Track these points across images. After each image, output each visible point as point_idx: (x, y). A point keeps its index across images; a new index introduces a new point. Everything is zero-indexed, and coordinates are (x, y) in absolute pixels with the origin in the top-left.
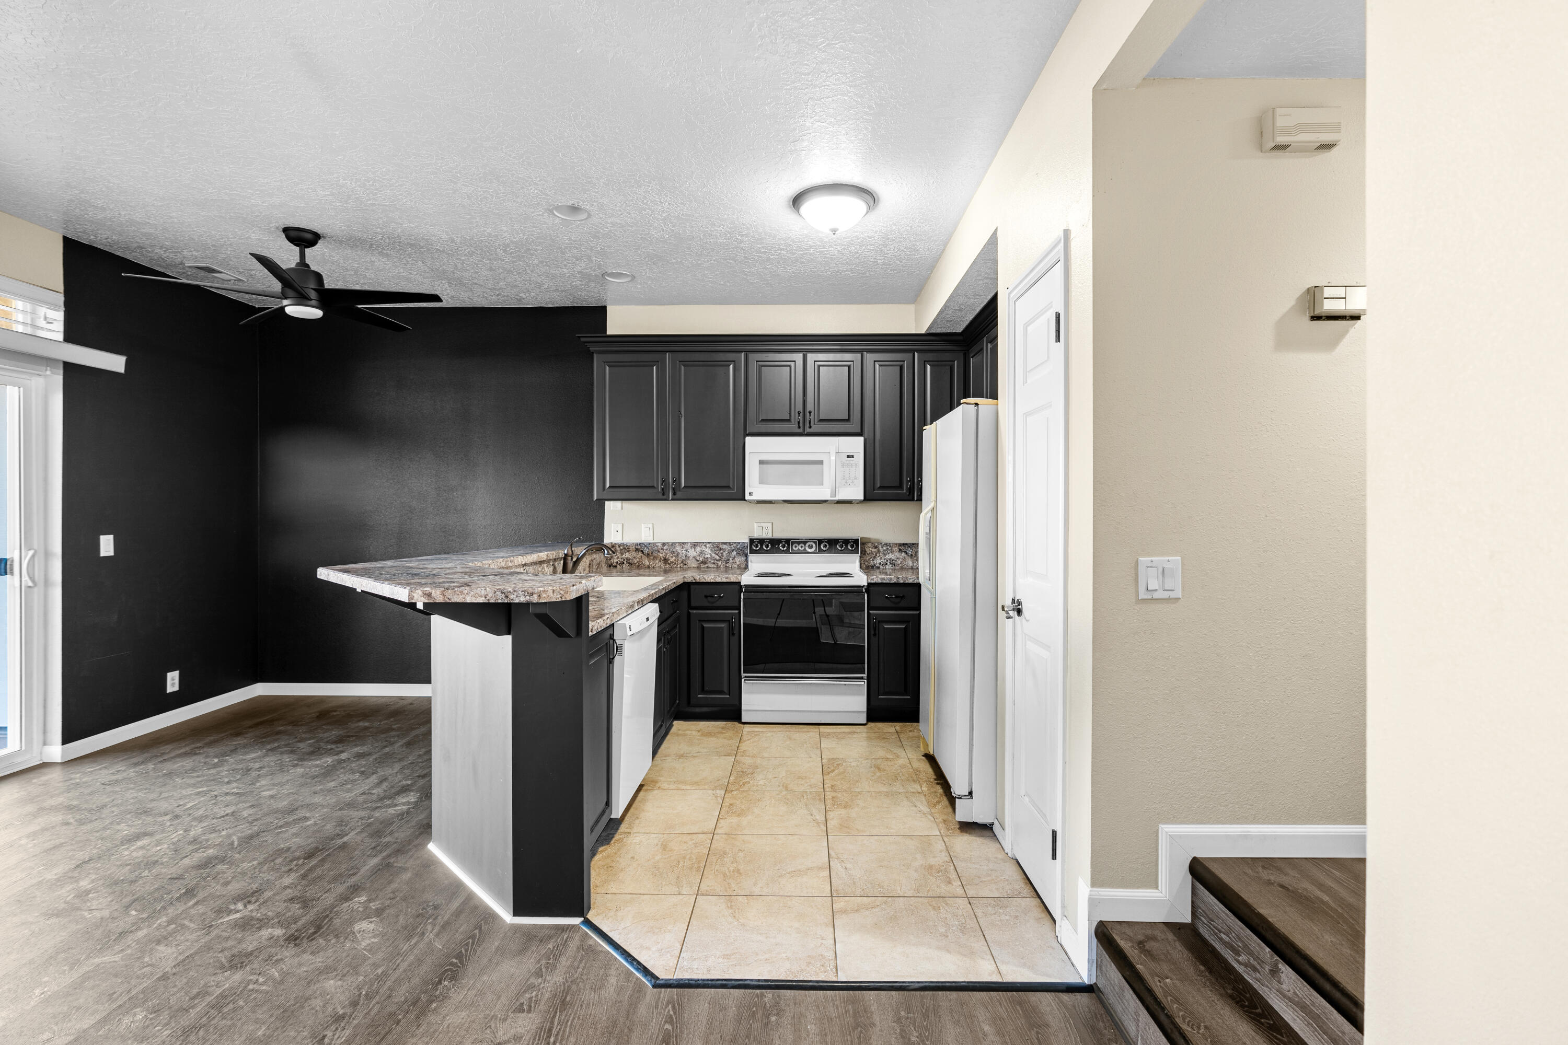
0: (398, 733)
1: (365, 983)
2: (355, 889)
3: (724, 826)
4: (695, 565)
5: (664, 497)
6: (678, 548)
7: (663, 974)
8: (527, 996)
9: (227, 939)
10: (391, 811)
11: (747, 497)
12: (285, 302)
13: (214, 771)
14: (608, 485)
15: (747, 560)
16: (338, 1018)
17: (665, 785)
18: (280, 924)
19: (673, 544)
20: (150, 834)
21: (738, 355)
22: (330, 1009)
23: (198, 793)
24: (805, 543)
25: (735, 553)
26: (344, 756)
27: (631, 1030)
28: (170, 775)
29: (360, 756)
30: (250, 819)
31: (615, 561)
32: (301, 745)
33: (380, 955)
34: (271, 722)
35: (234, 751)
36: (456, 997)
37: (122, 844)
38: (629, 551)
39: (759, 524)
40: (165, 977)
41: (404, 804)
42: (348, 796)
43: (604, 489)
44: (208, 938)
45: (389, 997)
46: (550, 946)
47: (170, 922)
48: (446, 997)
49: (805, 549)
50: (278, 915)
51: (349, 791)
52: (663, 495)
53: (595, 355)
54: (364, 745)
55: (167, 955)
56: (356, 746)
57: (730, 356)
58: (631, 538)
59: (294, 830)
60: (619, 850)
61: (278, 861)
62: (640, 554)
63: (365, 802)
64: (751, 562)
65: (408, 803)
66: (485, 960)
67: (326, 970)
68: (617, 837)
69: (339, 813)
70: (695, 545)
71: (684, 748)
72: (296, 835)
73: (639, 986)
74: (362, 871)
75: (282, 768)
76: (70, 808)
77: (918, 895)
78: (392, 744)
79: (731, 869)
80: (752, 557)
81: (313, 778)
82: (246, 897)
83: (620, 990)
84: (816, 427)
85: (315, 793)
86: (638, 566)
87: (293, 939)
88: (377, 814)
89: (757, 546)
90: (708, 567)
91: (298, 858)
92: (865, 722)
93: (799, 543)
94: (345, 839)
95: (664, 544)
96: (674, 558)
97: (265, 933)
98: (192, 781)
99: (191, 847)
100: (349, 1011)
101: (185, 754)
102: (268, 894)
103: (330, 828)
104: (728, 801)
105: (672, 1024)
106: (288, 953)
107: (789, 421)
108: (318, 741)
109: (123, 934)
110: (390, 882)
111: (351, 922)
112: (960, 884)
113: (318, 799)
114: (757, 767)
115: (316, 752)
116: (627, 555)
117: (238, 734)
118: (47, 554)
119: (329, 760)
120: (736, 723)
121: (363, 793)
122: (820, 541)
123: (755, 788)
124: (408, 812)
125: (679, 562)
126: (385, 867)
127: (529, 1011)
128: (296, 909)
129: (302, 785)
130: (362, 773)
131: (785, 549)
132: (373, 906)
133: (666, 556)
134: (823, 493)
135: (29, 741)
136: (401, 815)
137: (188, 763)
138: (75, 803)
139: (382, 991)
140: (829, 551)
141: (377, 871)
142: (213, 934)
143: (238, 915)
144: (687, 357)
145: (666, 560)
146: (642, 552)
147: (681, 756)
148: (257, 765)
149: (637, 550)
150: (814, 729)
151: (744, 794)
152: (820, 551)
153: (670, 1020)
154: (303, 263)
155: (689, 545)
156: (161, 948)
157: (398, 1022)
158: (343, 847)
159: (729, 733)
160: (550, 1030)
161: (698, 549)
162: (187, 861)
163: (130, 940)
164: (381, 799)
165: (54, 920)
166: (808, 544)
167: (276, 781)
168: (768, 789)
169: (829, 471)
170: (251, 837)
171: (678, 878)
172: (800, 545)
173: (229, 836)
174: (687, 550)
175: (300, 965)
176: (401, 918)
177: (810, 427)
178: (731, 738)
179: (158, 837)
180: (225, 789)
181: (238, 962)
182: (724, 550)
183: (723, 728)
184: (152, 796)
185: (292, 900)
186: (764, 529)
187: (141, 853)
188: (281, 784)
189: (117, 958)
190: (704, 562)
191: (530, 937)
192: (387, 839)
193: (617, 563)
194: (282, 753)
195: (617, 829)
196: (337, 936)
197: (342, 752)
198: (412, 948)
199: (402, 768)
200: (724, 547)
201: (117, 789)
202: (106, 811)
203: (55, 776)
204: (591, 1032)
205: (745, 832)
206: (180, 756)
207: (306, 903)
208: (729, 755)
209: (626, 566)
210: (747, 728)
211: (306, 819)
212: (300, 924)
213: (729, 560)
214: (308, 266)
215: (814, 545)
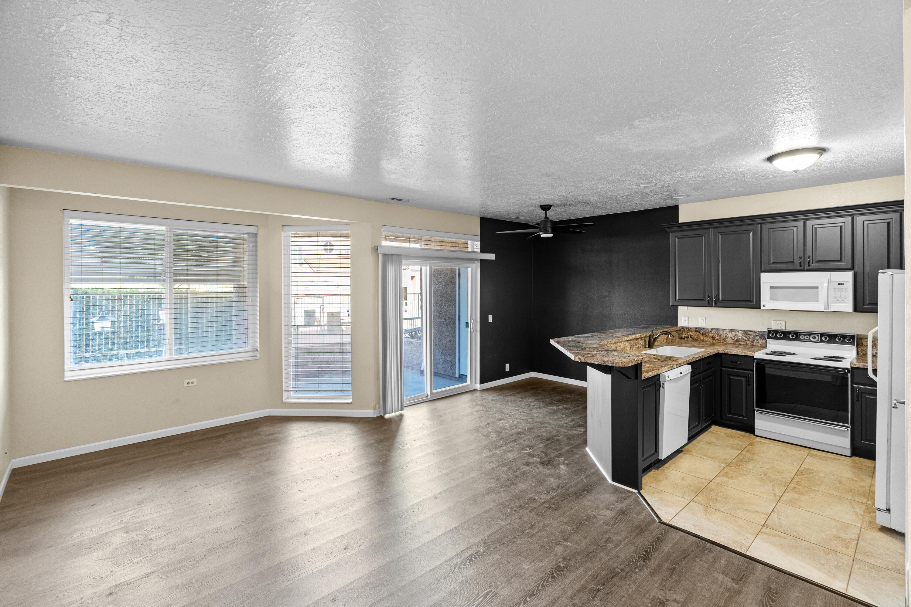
0: (580, 403)
1: (561, 483)
2: (560, 455)
3: (719, 479)
4: (731, 341)
5: (710, 305)
6: (721, 332)
7: (664, 520)
8: (612, 506)
9: (525, 457)
10: (575, 432)
11: (762, 307)
12: (541, 233)
13: (519, 403)
14: (677, 298)
15: (766, 342)
16: (553, 489)
17: (694, 454)
18: (539, 458)
19: (717, 329)
20: (504, 420)
21: (756, 226)
22: (551, 486)
23: (516, 410)
24: (810, 335)
25: (758, 337)
26: (560, 407)
27: (645, 530)
28: (508, 401)
29: (566, 409)
30: (530, 422)
31: (684, 336)
32: (546, 400)
33: (566, 477)
34: (537, 388)
35: (525, 397)
36: (588, 497)
37: (497, 421)
38: (692, 331)
39: (775, 322)
40: (510, 461)
41: (579, 431)
42: (561, 423)
43: (675, 300)
44: (520, 455)
45: (568, 489)
46: (624, 495)
47: (511, 447)
48: (585, 496)
49: (809, 339)
50: (538, 455)
51: (561, 421)
52: (709, 304)
53: (670, 234)
54: (567, 404)
55: (510, 456)
56: (565, 404)
57: (750, 227)
58: (693, 324)
59: (543, 430)
60: (661, 473)
61: (539, 439)
62: (698, 333)
63: (566, 427)
64: (769, 343)
65: (581, 431)
66: (599, 491)
67: (551, 475)
68: (662, 468)
69: (557, 428)
70: (732, 331)
71: (713, 440)
72: (544, 432)
73: (653, 520)
74: (563, 450)
75: (540, 407)
76: (483, 406)
77: (819, 544)
78: (578, 407)
79: (713, 497)
80: (769, 341)
81: (550, 413)
82: (530, 447)
83: (645, 518)
84: (814, 265)
85: (550, 419)
86: (697, 340)
87: (542, 463)
88: (570, 432)
89: (773, 335)
90: (740, 344)
91: (544, 440)
92: (849, 455)
93: (805, 335)
94: (559, 438)
95: (712, 329)
96: (718, 337)
97: (535, 459)
98: (514, 405)
99: (514, 427)
100: (557, 488)
101: (511, 395)
102: (535, 448)
103: (554, 432)
104: (725, 470)
105: (662, 536)
106: (540, 467)
107: (793, 262)
108: (552, 400)
109: (500, 447)
110: (572, 456)
111: (559, 464)
112: (854, 551)
113: (551, 421)
114: (752, 460)
115: (551, 404)
116: (691, 333)
117: (526, 391)
118: (476, 321)
119: (555, 408)
120: (752, 435)
121: (566, 423)
122: (822, 335)
123: (745, 469)
124: (580, 435)
125: (722, 339)
126: (570, 451)
127: (611, 510)
128: (543, 455)
129: (546, 415)
130: (566, 415)
131: (794, 338)
132: (566, 462)
133: (713, 335)
134: (820, 307)
135: (472, 382)
136: (578, 435)
137: (512, 398)
138: (485, 404)
139: (566, 487)
140: (828, 342)
141: (568, 452)
142: (522, 454)
143: (527, 451)
144: (723, 230)
145: (713, 338)
146: (699, 332)
147: (709, 443)
148: (532, 404)
149: (696, 331)
150: (808, 451)
151: (737, 470)
152: (822, 341)
153: (662, 534)
154: (546, 218)
155: (728, 330)
156: (509, 453)
157: (570, 497)
158: (558, 440)
159: (745, 439)
160: (617, 518)
161: (734, 333)
162: (514, 431)
163: (502, 448)
164: (572, 427)
165: (484, 437)
166: (811, 336)
167: (538, 411)
168: (753, 471)
169: (822, 293)
170: (531, 429)
171: (685, 492)
172: (806, 336)
173: (525, 426)
174: (726, 333)
175: (544, 471)
176: (574, 469)
177: (809, 266)
178: (744, 442)
179: (506, 421)
180: (523, 410)
181: (528, 464)
182: (751, 335)
183: (741, 435)
184: (504, 407)
185: (542, 452)
186: (779, 324)
187: (502, 425)
188: (540, 413)
189: (499, 452)
190: (738, 341)
191: (616, 489)
192: (572, 442)
193: (685, 337)
194: (540, 401)
195: (663, 465)
196: (554, 467)
197: (560, 406)
198: (576, 479)
199: (581, 417)
200: (751, 333)
201: (494, 402)
202: (492, 409)
203: (478, 394)
204: (631, 525)
205: (728, 485)
206: (510, 395)
207: (546, 454)
208: (738, 450)
209: (690, 339)
210: (758, 439)
211: (547, 427)
212: (544, 459)
213: (754, 341)
214: (548, 218)
215: (817, 337)
